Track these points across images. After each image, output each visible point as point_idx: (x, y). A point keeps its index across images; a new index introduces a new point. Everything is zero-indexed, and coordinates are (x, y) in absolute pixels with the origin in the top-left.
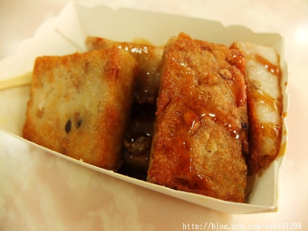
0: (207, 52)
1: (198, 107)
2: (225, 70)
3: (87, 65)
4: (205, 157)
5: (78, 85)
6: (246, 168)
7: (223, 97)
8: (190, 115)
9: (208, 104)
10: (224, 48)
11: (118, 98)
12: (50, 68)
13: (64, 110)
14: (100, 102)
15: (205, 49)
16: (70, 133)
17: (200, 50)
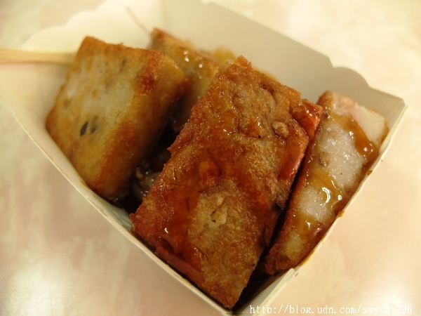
0: (266, 93)
1: (222, 160)
2: (281, 123)
3: (124, 62)
4: (206, 226)
5: (109, 83)
6: (255, 262)
7: (263, 159)
8: (208, 166)
9: (238, 160)
10: (293, 94)
11: (143, 115)
12: (92, 54)
13: (88, 107)
14: (120, 112)
15: (265, 88)
16: (83, 137)
17: (257, 87)
